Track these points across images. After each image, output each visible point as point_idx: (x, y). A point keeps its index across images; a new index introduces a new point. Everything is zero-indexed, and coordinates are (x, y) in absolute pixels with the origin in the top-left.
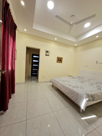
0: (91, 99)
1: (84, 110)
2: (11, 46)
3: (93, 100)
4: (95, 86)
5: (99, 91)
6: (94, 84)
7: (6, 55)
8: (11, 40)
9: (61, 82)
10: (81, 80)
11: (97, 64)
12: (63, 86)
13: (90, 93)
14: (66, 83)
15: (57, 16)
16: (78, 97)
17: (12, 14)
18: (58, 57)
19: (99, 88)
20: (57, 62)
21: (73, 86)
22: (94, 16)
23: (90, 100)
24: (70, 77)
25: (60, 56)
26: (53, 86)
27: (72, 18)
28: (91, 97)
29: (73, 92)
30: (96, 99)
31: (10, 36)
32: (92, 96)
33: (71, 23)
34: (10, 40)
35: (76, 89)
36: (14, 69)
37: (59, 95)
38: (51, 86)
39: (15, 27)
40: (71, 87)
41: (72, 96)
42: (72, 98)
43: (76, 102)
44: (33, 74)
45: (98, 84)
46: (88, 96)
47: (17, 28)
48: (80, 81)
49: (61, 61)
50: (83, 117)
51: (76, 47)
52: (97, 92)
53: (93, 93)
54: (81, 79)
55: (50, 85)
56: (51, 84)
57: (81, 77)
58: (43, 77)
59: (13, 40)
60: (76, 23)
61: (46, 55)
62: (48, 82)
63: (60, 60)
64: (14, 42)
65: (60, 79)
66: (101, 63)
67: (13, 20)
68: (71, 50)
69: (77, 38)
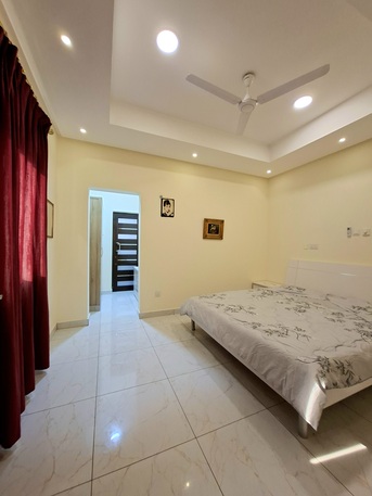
0: (337, 378)
1: (315, 428)
2: (29, 192)
3: (347, 381)
4: (350, 324)
5: (365, 344)
6: (345, 313)
7: (7, 231)
8: (29, 172)
9: (220, 313)
10: (296, 299)
11: (349, 237)
12: (231, 330)
13: (331, 356)
14: (241, 315)
15: (192, 79)
16: (289, 372)
17: (29, 81)
18: (206, 220)
19: (366, 329)
20: (205, 237)
21: (266, 328)
22: (324, 70)
23: (335, 385)
24: (255, 291)
25: (214, 216)
26: (194, 329)
27: (246, 81)
28: (339, 371)
29: (268, 353)
30: (356, 378)
31: (22, 158)
32: (341, 367)
33: (245, 99)
34: (26, 173)
35: (280, 339)
36: (42, 274)
37: (217, 363)
38: (187, 329)
39: (43, 124)
40: (258, 334)
41: (266, 369)
42: (265, 375)
43: (284, 394)
44: (120, 284)
45: (362, 314)
46: (326, 367)
47: (51, 127)
48: (293, 305)
49: (217, 231)
50: (314, 456)
51: (269, 180)
52: (359, 348)
53: (344, 353)
54: (297, 297)
55: (184, 325)
56: (188, 320)
57: (295, 290)
58: (158, 295)
59: (35, 170)
60: (263, 99)
61: (163, 215)
62: (173, 312)
63: (214, 229)
64: (42, 177)
65: (219, 301)
66: (366, 235)
67: (35, 99)
68: (254, 190)
69: (270, 146)
